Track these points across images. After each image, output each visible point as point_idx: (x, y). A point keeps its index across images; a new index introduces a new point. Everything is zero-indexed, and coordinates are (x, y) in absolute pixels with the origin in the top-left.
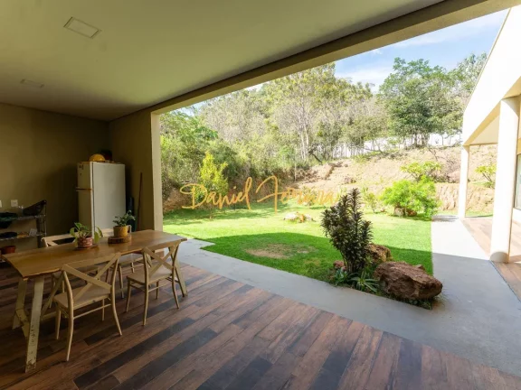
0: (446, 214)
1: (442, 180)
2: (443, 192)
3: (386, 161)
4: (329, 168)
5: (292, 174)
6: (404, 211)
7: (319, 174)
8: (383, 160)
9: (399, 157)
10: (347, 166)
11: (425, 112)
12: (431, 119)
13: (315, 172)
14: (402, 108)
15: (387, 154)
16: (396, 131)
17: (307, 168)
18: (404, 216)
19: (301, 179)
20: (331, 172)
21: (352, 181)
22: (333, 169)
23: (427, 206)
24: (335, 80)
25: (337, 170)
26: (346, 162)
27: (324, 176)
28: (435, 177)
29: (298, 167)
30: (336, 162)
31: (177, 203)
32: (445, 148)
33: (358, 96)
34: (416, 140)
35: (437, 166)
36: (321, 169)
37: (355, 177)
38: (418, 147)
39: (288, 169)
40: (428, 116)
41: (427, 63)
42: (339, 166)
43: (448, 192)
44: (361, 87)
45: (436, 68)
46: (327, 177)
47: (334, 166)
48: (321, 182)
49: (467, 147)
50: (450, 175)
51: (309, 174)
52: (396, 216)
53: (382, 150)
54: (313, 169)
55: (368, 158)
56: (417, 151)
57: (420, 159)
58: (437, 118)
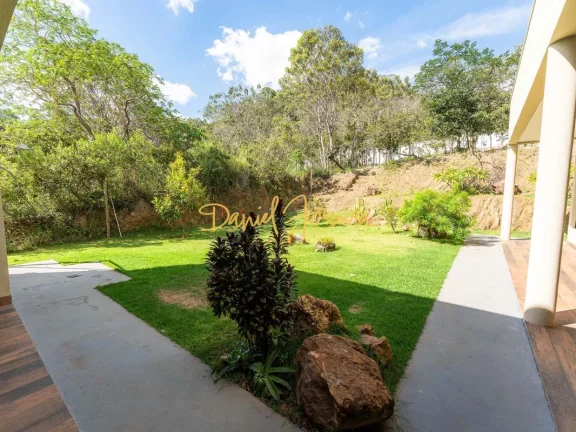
0: (486, 235)
1: (487, 191)
2: (485, 206)
3: (420, 168)
4: (353, 176)
5: (307, 184)
6: (429, 231)
7: (340, 184)
8: (416, 167)
9: (435, 163)
10: (374, 174)
11: (470, 107)
12: (476, 115)
13: (337, 182)
14: (441, 102)
15: (422, 159)
16: (433, 130)
17: (326, 177)
18: (429, 237)
19: (318, 189)
20: (354, 182)
21: (376, 193)
22: (357, 178)
23: (456, 225)
24: (364, 70)
25: (362, 179)
26: (375, 169)
27: (345, 186)
28: (478, 188)
29: (315, 176)
30: (362, 170)
31: (143, 218)
32: (493, 151)
33: (396, 92)
34: (459, 142)
35: (480, 173)
36: (343, 178)
37: (380, 187)
38: (460, 150)
39: (302, 178)
40: (473, 111)
41: (474, 45)
42: (365, 174)
43: (492, 206)
44: (400, 82)
45: (486, 51)
46: (349, 188)
47: (358, 175)
48: (341, 193)
49: (515, 146)
50: (495, 185)
51: (329, 184)
52: (419, 237)
53: (416, 154)
54: (335, 177)
55: (399, 164)
56: (458, 155)
57: (461, 165)
58: (485, 113)
